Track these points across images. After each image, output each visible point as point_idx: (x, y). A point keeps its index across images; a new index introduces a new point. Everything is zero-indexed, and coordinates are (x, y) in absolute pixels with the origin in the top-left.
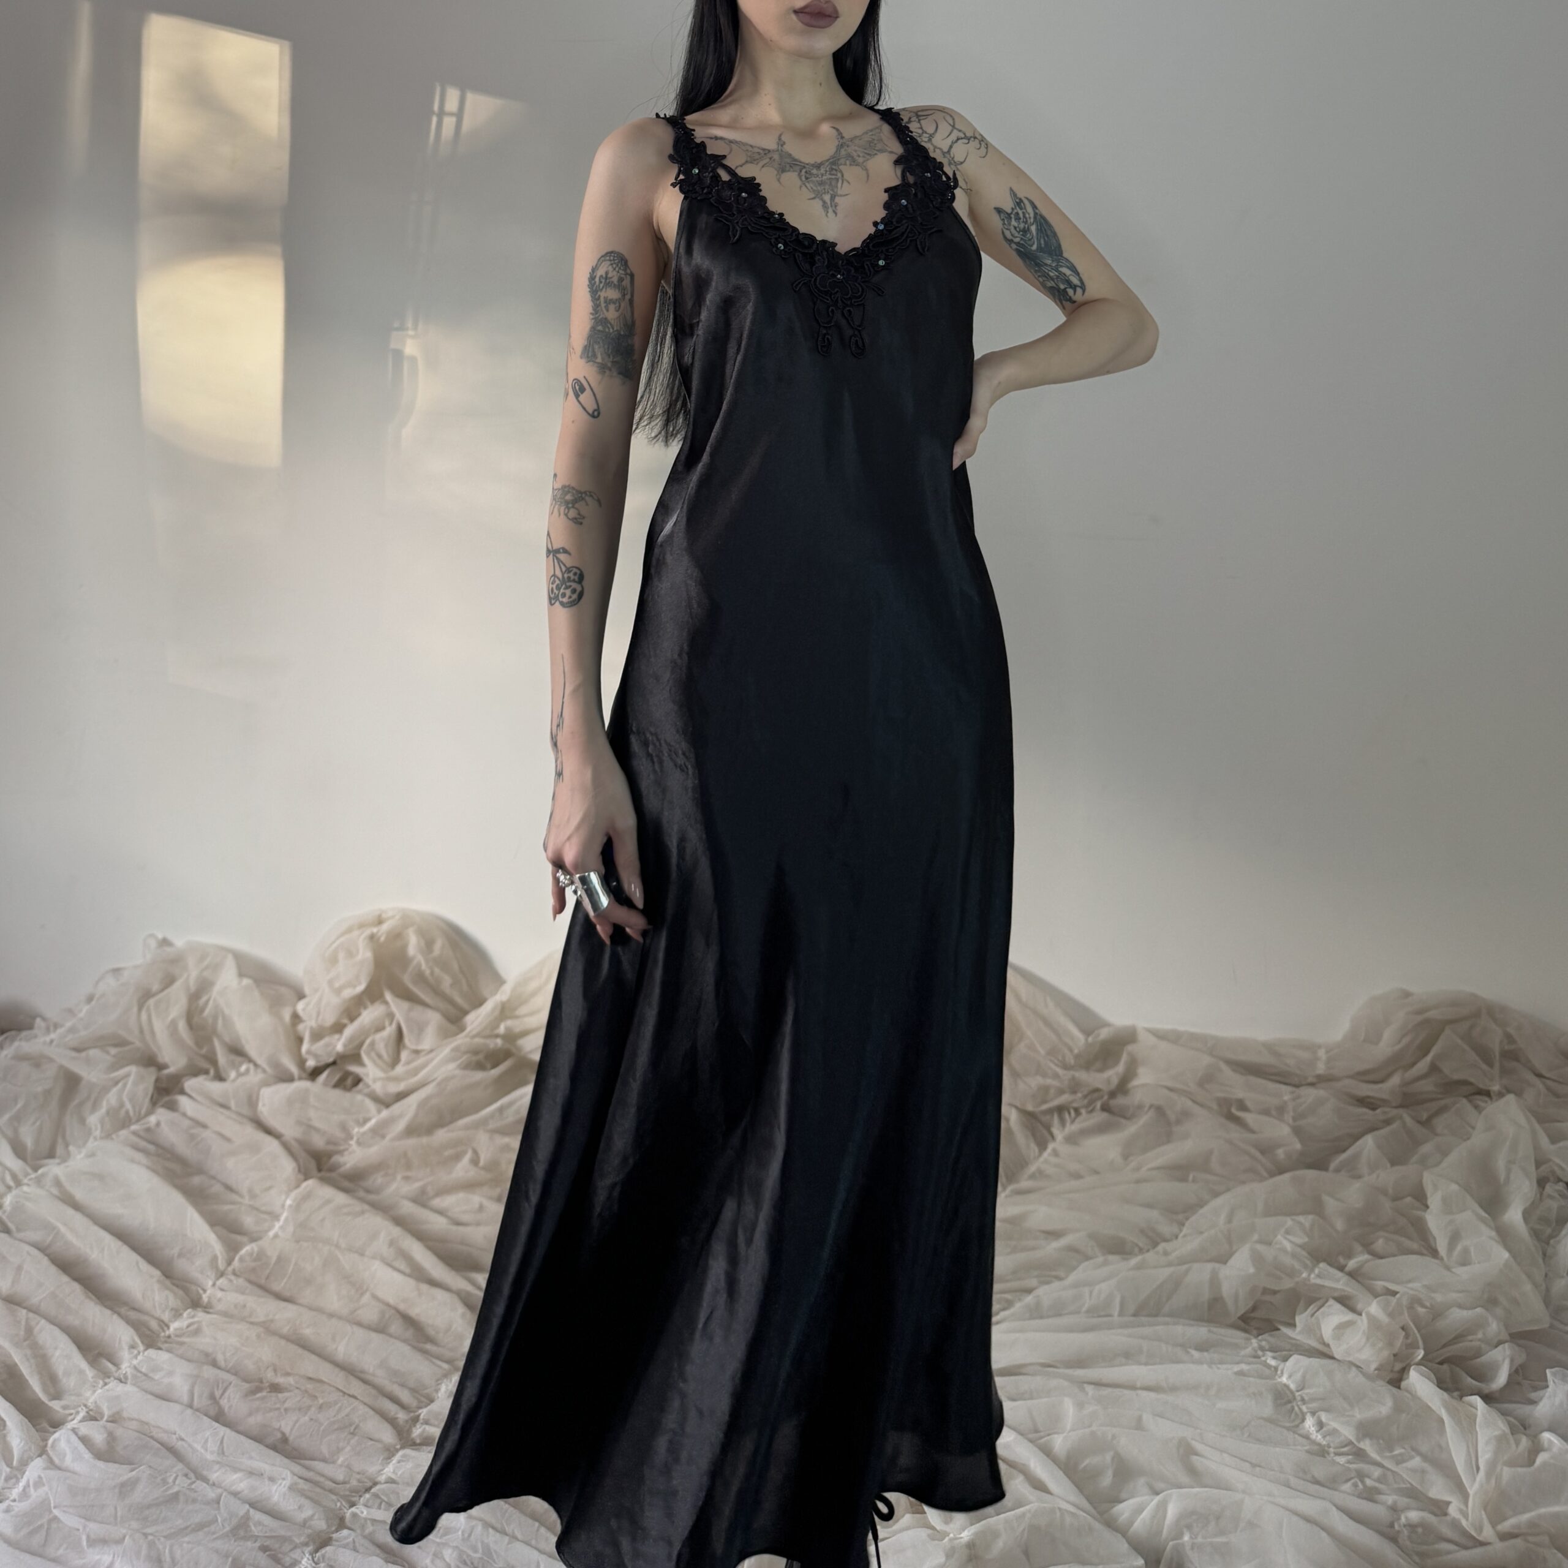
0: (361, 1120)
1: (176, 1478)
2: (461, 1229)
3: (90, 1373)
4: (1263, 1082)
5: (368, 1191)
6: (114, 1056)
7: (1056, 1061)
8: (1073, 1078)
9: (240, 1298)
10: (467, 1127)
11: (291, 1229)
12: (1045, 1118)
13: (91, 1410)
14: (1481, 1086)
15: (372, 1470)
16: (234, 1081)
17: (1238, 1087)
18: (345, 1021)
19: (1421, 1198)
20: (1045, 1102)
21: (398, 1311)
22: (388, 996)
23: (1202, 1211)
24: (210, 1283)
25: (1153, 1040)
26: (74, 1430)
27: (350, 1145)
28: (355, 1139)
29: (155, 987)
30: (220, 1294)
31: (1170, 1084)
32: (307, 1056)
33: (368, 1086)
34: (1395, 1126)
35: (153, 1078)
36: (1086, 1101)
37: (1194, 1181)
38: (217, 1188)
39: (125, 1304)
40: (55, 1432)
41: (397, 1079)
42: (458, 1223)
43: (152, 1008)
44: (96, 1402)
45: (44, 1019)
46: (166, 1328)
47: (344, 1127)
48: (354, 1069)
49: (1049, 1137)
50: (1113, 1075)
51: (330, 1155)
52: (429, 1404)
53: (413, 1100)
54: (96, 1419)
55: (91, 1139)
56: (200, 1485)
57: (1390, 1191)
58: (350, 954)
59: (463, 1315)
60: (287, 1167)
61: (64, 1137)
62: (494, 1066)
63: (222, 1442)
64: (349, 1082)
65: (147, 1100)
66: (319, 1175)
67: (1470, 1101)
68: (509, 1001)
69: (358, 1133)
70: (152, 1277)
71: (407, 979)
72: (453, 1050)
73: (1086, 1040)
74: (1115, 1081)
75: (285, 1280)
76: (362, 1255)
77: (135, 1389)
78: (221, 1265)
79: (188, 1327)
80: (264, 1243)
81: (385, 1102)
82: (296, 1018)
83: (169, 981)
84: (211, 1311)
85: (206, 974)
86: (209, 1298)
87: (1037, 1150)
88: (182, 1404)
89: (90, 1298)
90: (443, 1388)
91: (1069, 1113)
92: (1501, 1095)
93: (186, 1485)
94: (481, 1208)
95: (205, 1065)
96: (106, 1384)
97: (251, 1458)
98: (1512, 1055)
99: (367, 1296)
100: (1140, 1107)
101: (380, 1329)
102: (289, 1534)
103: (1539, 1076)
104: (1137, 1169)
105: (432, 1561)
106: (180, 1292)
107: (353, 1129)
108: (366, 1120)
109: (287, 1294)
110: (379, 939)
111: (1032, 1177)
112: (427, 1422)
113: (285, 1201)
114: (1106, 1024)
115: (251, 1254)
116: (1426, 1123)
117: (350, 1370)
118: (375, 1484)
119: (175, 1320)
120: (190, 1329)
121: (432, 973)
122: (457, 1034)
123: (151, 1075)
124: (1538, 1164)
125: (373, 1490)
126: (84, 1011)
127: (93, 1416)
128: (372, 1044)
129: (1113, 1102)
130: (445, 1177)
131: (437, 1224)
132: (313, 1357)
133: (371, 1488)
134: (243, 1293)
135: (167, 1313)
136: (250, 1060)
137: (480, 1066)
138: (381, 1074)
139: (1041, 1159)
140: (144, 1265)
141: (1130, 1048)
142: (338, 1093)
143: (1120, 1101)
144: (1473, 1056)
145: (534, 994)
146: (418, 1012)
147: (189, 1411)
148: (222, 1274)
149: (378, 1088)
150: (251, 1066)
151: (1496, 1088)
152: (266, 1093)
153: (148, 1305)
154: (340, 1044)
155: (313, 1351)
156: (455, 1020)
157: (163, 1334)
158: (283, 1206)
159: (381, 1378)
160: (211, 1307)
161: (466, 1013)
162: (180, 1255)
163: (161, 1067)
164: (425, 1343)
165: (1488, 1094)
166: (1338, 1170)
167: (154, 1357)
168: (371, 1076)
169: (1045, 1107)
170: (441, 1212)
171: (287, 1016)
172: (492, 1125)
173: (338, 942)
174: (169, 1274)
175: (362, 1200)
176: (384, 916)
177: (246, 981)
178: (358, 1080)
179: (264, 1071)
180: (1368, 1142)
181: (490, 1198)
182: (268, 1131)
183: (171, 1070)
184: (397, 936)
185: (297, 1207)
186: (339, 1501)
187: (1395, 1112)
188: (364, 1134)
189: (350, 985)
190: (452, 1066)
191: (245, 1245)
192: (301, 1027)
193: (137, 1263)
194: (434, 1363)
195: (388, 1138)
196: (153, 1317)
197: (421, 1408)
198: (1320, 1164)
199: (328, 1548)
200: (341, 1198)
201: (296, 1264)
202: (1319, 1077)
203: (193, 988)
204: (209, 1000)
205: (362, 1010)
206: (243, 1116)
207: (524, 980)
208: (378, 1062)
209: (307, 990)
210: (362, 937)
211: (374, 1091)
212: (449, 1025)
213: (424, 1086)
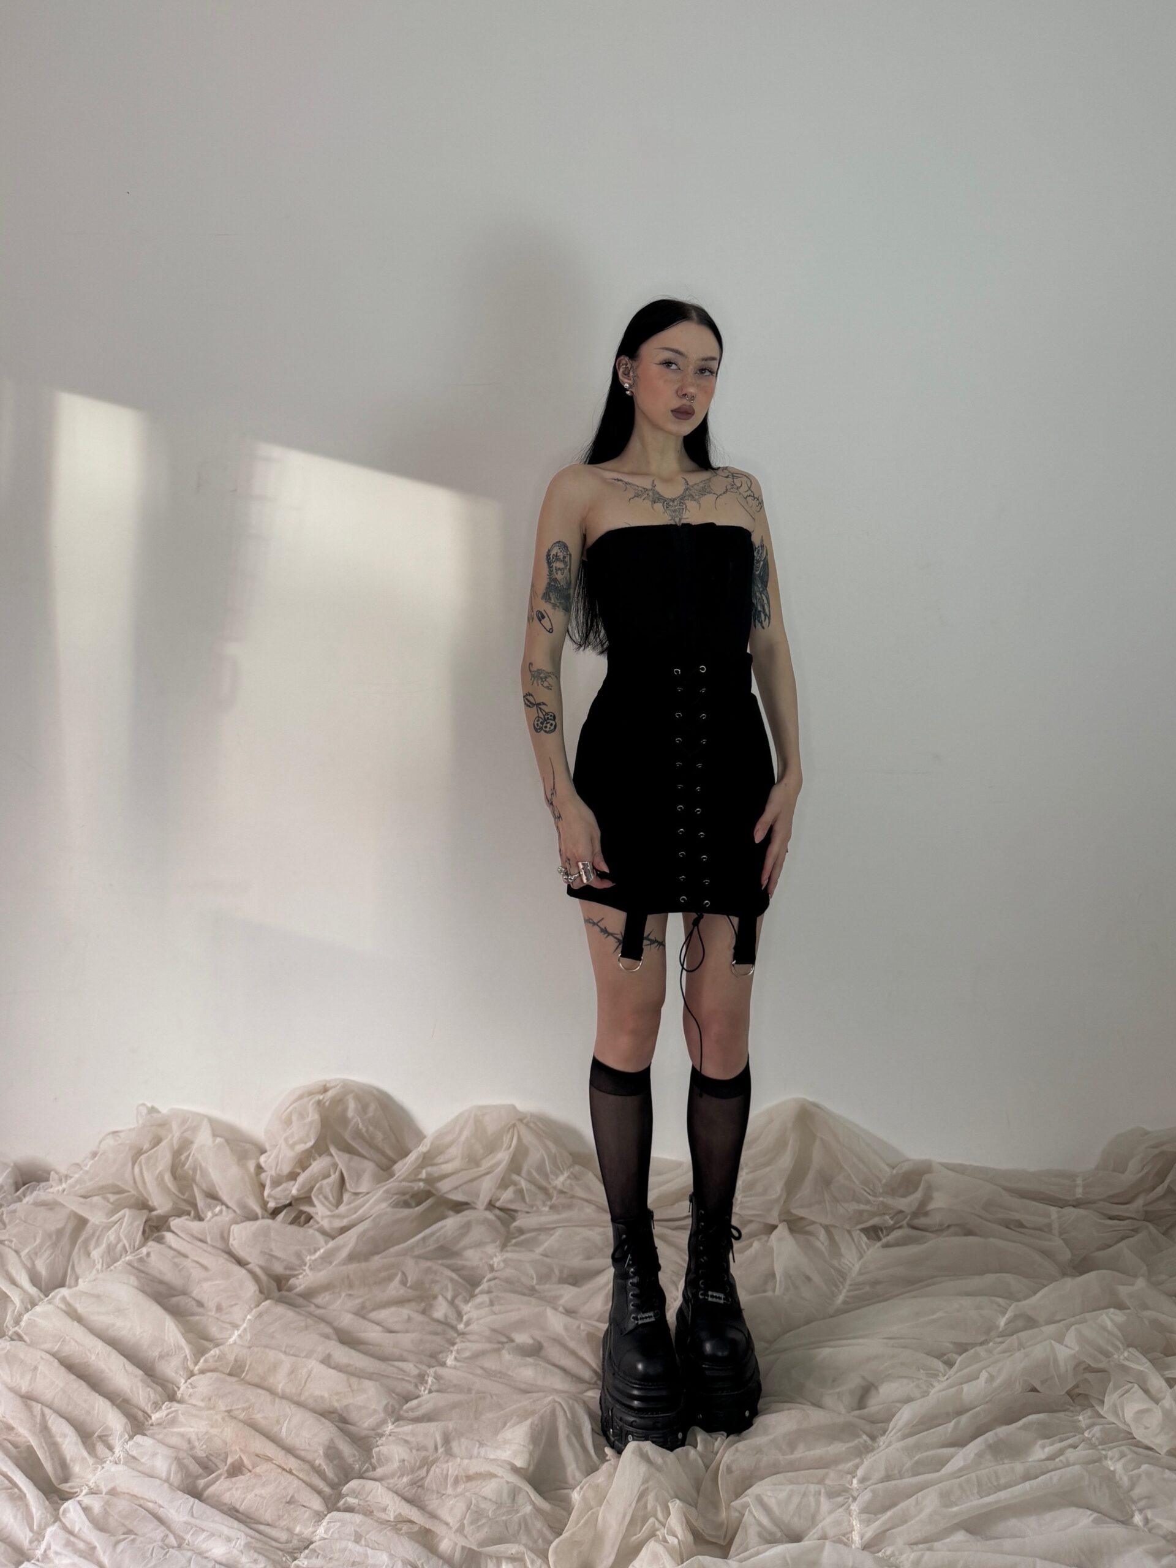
0: (312, 1250)
3: (89, 1459)
4: (1034, 1203)
5: (318, 1307)
6: (112, 1204)
7: (868, 1190)
8: (882, 1203)
10: (398, 1254)
11: (248, 1337)
16: (210, 1220)
17: (1016, 1209)
18: (299, 1170)
20: (860, 1223)
22: (333, 1150)
24: (183, 1381)
25: (944, 1171)
26: (79, 1503)
27: (304, 1270)
28: (308, 1265)
29: (146, 1146)
30: (190, 1390)
31: (962, 1208)
32: (268, 1200)
33: (318, 1223)
34: (1142, 1235)
35: (144, 1220)
36: (891, 1222)
38: (192, 1305)
40: (63, 1503)
41: (341, 1217)
43: (143, 1161)
44: (96, 1481)
45: (57, 1173)
46: (149, 1418)
47: (299, 1255)
48: (307, 1209)
50: (913, 1200)
51: (288, 1278)
53: (353, 1233)
55: (94, 1271)
58: (302, 1116)
60: (251, 1288)
61: (73, 1268)
62: (418, 1204)
63: (192, 1509)
64: (303, 1219)
65: (140, 1236)
66: (277, 1296)
68: (428, 1152)
69: (310, 1260)
70: (137, 1376)
71: (347, 1136)
72: (384, 1192)
73: (892, 1172)
74: (915, 1205)
77: (126, 1469)
78: (190, 1365)
79: (166, 1416)
80: (225, 1348)
81: (330, 1235)
82: (259, 1169)
83: (157, 1141)
84: (185, 1404)
85: (186, 1135)
86: (182, 1393)
88: (162, 1481)
94: (409, 1319)
95: (189, 1208)
96: (103, 1466)
97: (213, 1522)
106: (159, 1389)
107: (306, 1257)
108: (315, 1251)
110: (325, 1102)
113: (247, 1315)
114: (908, 1160)
115: (214, 1357)
117: (288, 1449)
118: (312, 1542)
119: (156, 1411)
121: (367, 1131)
122: (388, 1180)
125: (311, 1547)
126: (88, 1166)
127: (94, 1492)
128: (320, 1188)
129: (916, 1222)
130: (380, 1295)
131: (371, 1332)
132: (262, 1438)
133: (309, 1545)
135: (150, 1406)
136: (223, 1203)
137: (406, 1205)
138: (329, 1213)
140: (130, 1367)
141: (926, 1178)
142: (293, 1228)
143: (922, 1220)
145: (450, 1145)
146: (356, 1161)
147: (168, 1485)
148: (192, 1373)
149: (325, 1224)
150: (224, 1207)
152: (235, 1229)
153: (135, 1399)
154: (294, 1189)
155: (261, 1433)
156: (386, 1169)
157: (147, 1423)
158: (244, 1320)
160: (184, 1400)
161: (395, 1162)
162: (160, 1358)
163: (151, 1209)
167: (141, 1443)
168: (320, 1214)
170: (377, 1323)
171: (251, 1166)
172: (417, 1252)
173: (291, 1107)
174: (151, 1374)
175: (311, 1314)
176: (328, 1085)
177: (218, 1140)
178: (309, 1218)
179: (234, 1211)
181: (417, 1311)
182: (238, 1262)
183: (159, 1212)
184: (339, 1101)
185: (256, 1321)
187: (1141, 1224)
188: (315, 1260)
189: (302, 1141)
190: (384, 1205)
191: (210, 1349)
192: (263, 1175)
193: (125, 1366)
195: (334, 1263)
196: (140, 1409)
200: (293, 1314)
201: (251, 1365)
202: (1077, 1199)
203: (176, 1147)
204: (189, 1155)
205: (312, 1161)
206: (218, 1248)
207: (441, 1134)
208: (326, 1203)
209: (268, 1147)
210: (310, 1104)
211: (322, 1226)
212: (381, 1172)
213: (362, 1221)
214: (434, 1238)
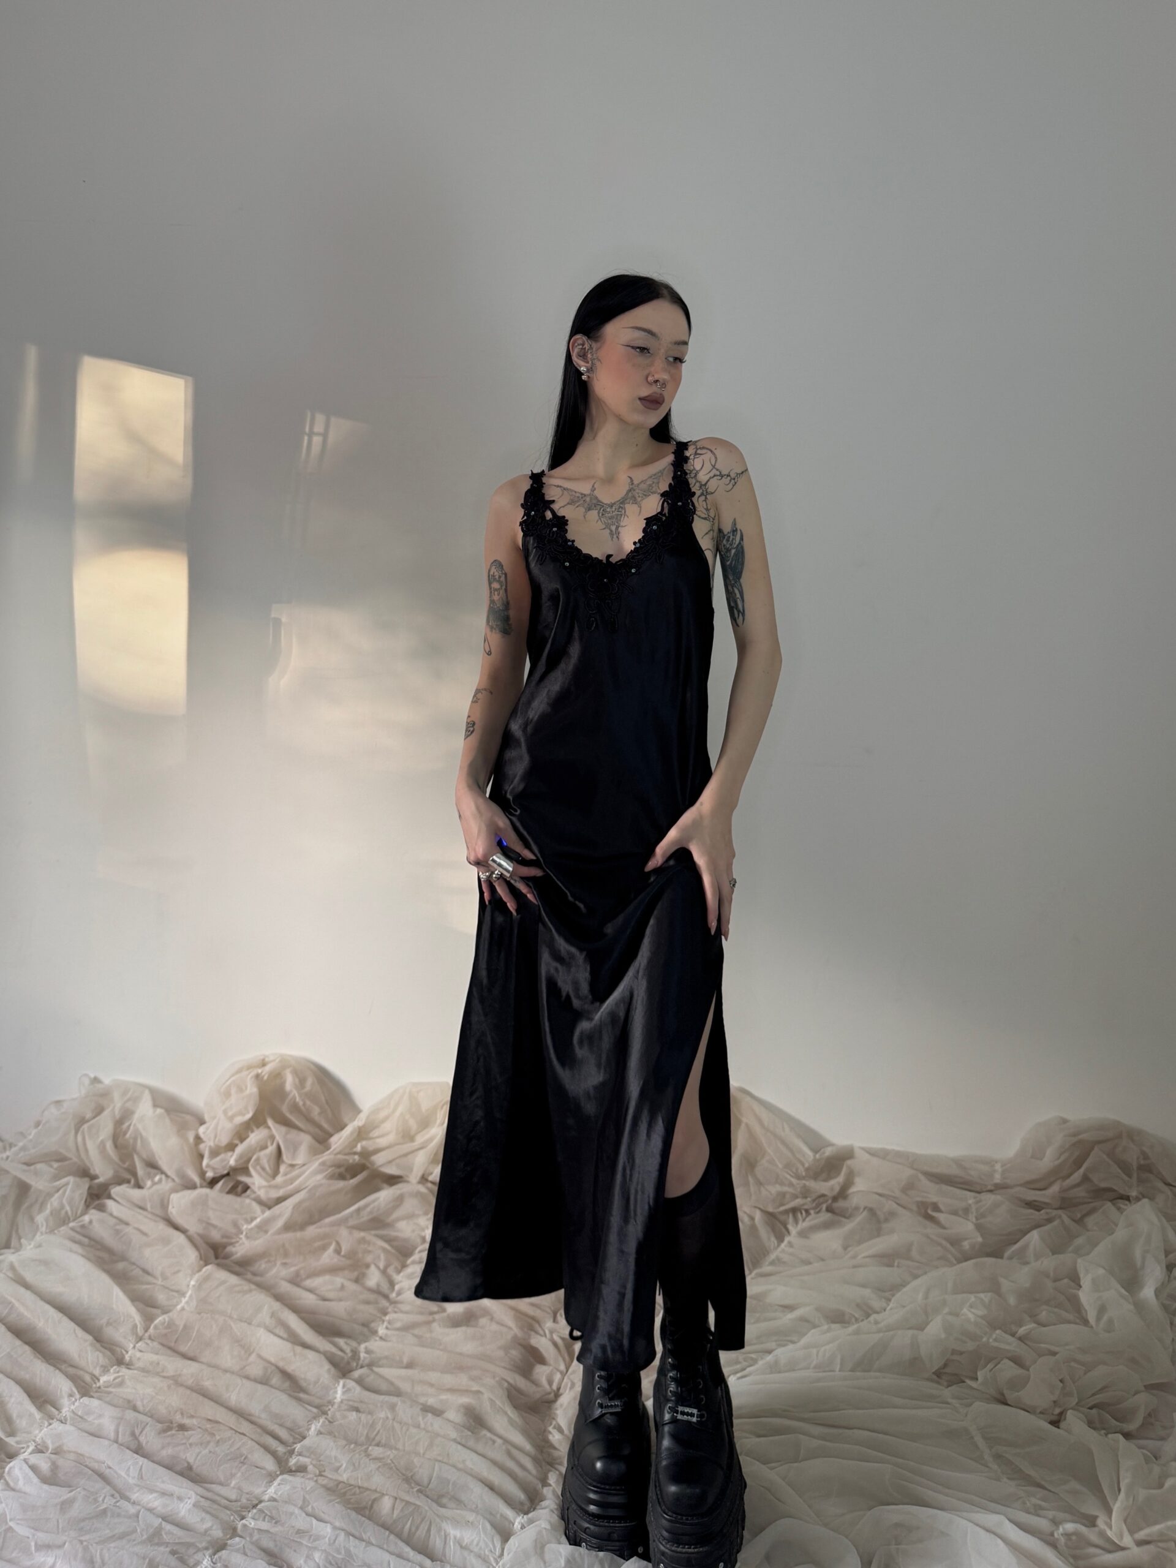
0: (249, 1220)
1: (105, 1497)
2: (327, 1303)
3: (37, 1415)
4: (952, 1188)
5: (254, 1274)
6: (56, 1169)
7: (789, 1172)
8: (805, 1184)
9: (155, 1358)
10: (332, 1224)
11: (194, 1303)
12: (782, 1218)
13: (39, 1444)
14: (1122, 1192)
15: (258, 1491)
16: (151, 1187)
17: (933, 1193)
18: (236, 1142)
19: (1075, 1280)
20: (782, 1205)
21: (277, 1367)
22: (270, 1122)
23: (905, 1290)
24: (132, 1346)
25: (867, 1156)
26: (26, 1461)
27: (241, 1239)
28: (244, 1233)
29: (88, 1116)
30: (138, 1354)
31: (880, 1191)
32: (207, 1169)
33: (254, 1192)
34: (1056, 1223)
35: (87, 1187)
36: (814, 1205)
37: (898, 1266)
38: (137, 1272)
39: (65, 1362)
40: (11, 1462)
41: (277, 1187)
42: (325, 1299)
43: (86, 1129)
44: (42, 1439)
45: (2, 1141)
46: (96, 1381)
47: (235, 1224)
48: (244, 1179)
49: (786, 1233)
50: (836, 1183)
51: (224, 1246)
52: (302, 1441)
53: (289, 1203)
54: (42, 1452)
55: (39, 1234)
56: (123, 1504)
57: (1052, 1274)
58: (240, 1090)
59: (329, 1371)
60: (191, 1255)
61: (17, 1231)
62: (353, 1176)
63: (141, 1469)
64: (239, 1189)
65: (83, 1202)
66: (217, 1261)
67: (1114, 1204)
68: (364, 1126)
69: (246, 1229)
70: (86, 1341)
71: (285, 1109)
72: (320, 1164)
73: (815, 1156)
74: (837, 1189)
75: (189, 1344)
76: (250, 1324)
77: (72, 1428)
78: (140, 1331)
79: (114, 1380)
80: (173, 1315)
81: (267, 1205)
82: (198, 1139)
83: (99, 1110)
84: (132, 1367)
85: (129, 1105)
86: (131, 1357)
87: (776, 1242)
88: (110, 1440)
89: (39, 1358)
90: (313, 1428)
91: (801, 1214)
92: (1138, 1199)
93: (112, 1504)
94: (343, 1287)
95: (128, 1176)
96: (50, 1424)
97: (163, 1482)
98: (1146, 1168)
99: (253, 1358)
100: (857, 1208)
101: (264, 1381)
102: (192, 1541)
103: (1168, 1184)
104: (854, 1257)
105: (305, 1562)
106: (108, 1353)
107: (243, 1226)
108: (253, 1219)
109: (191, 1354)
110: (263, 1078)
111: (772, 1263)
112: (300, 1454)
113: (190, 1282)
114: (832, 1145)
115: (164, 1323)
116: (1080, 1221)
117: (241, 1414)
118: (261, 1502)
119: (104, 1375)
120: (117, 1381)
121: (304, 1104)
122: (323, 1152)
123: (85, 1184)
124: (1167, 1253)
125: (259, 1507)
126: (33, 1134)
127: (39, 1450)
128: (258, 1160)
129: (835, 1205)
130: (315, 1263)
131: (308, 1300)
132: (212, 1403)
133: (257, 1505)
134: (157, 1354)
135: (98, 1369)
136: (163, 1172)
137: (341, 1177)
138: (264, 1183)
139: (779, 1249)
140: (80, 1332)
141: (849, 1162)
142: (231, 1197)
143: (841, 1204)
144: (1115, 1169)
145: (383, 1121)
146: (294, 1135)
147: (116, 1445)
148: (141, 1339)
149: (262, 1194)
150: (163, 1177)
151: (1134, 1193)
153: (83, 1363)
154: (232, 1160)
155: (211, 1399)
156: (322, 1140)
157: (94, 1386)
158: (188, 1286)
159: (265, 1420)
160: (132, 1365)
161: (331, 1135)
162: (108, 1324)
163: (93, 1177)
164: (299, 1392)
165: (1127, 1198)
166: (1010, 1258)
167: (87, 1403)
168: (256, 1183)
169: (782, 1208)
170: (310, 1291)
171: (191, 1139)
172: (351, 1223)
173: (230, 1081)
174: (99, 1338)
175: (250, 1281)
176: (267, 1059)
177: (159, 1111)
178: (246, 1188)
179: (173, 1180)
180: (1034, 1237)
181: (350, 1280)
182: (176, 1227)
183: (101, 1180)
184: (277, 1075)
185: (199, 1287)
186: (232, 1515)
187: (1055, 1213)
188: (252, 1229)
189: (240, 1113)
190: (319, 1177)
191: (159, 1316)
192: (202, 1146)
193: (75, 1330)
194: (306, 1409)
195: (269, 1233)
196: (87, 1372)
197: (296, 1443)
198: (997, 1253)
199: (224, 1552)
200: (233, 1279)
201: (198, 1331)
202: (996, 1185)
203: (118, 1117)
204: (130, 1125)
205: (250, 1133)
206: (157, 1216)
207: (376, 1110)
208: (262, 1173)
209: (207, 1118)
210: (249, 1077)
211: (259, 1196)
212: (317, 1145)
213: (298, 1192)
214: (368, 1209)
